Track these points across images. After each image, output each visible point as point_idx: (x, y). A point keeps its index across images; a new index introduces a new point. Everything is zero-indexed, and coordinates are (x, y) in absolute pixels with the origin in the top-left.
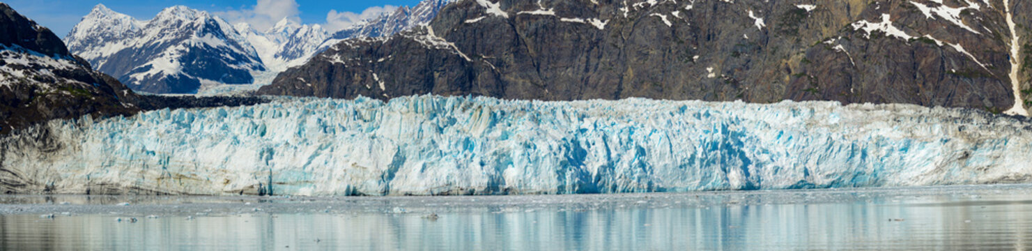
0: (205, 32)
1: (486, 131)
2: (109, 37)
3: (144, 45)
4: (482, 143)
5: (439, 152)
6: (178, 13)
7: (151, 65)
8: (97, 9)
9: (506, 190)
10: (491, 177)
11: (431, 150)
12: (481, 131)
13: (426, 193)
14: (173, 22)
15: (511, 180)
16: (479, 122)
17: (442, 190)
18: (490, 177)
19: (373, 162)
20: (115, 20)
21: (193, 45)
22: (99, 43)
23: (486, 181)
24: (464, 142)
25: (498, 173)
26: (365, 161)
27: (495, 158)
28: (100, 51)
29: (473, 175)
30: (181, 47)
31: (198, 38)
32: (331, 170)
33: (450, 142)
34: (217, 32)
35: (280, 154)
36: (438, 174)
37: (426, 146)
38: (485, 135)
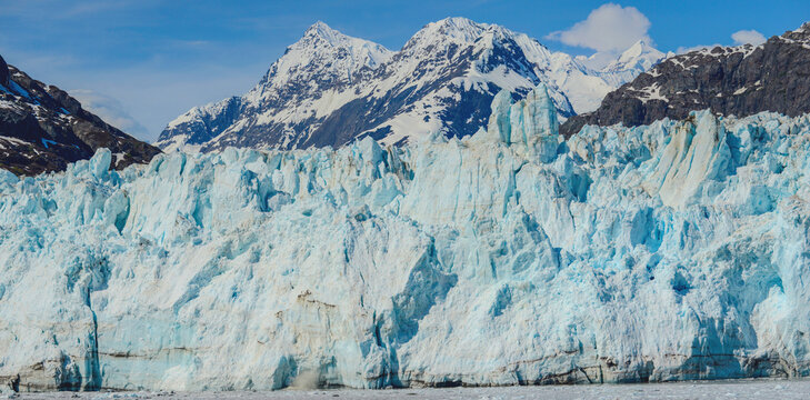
0: (492, 62)
1: (706, 187)
2: (330, 81)
3: (389, 92)
4: (687, 225)
5: (548, 252)
6: (451, 32)
7: (389, 127)
8: (314, 32)
9: (756, 362)
10: (704, 323)
11: (526, 249)
12: (689, 188)
13: (499, 379)
14: (441, 48)
15: (774, 332)
16: (686, 164)
17: (552, 367)
18: (702, 324)
19: (352, 289)
20: (341, 50)
21: (467, 88)
22: (310, 92)
23: (689, 335)
24: (634, 224)
25: (732, 311)
26: (335, 287)
27: (722, 265)
28: (313, 108)
29: (650, 319)
30: (445, 92)
31: (479, 75)
32: (246, 315)
33: (594, 223)
34: (518, 62)
35: (123, 273)
36: (545, 319)
37: (510, 238)
38: (703, 201)
